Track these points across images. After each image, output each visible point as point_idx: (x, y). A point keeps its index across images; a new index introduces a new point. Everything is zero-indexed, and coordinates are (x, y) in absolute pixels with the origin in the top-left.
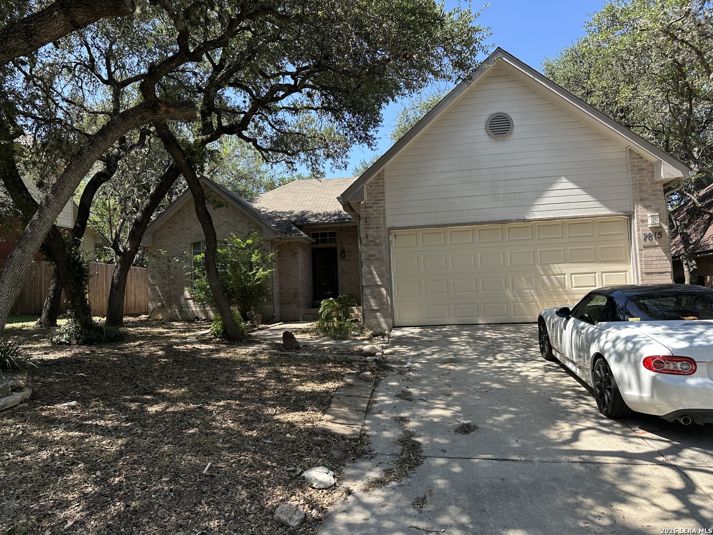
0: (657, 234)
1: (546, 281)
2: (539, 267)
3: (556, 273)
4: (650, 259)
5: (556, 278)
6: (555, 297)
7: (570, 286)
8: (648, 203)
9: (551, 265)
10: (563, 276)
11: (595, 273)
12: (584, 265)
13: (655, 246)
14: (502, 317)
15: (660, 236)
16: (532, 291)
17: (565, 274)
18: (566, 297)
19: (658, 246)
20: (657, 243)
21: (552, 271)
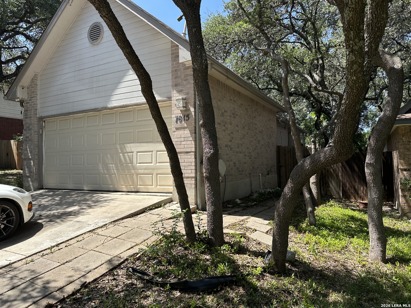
0: (186, 116)
1: (122, 157)
2: (118, 146)
3: (128, 151)
4: (179, 140)
5: (128, 155)
6: (126, 171)
7: (136, 163)
8: (180, 88)
9: (125, 145)
10: (132, 154)
11: (152, 151)
12: (145, 144)
13: (184, 128)
14: (96, 186)
15: (187, 118)
16: (113, 165)
17: (133, 152)
18: (133, 171)
19: (186, 128)
20: (185, 126)
21: (126, 150)
